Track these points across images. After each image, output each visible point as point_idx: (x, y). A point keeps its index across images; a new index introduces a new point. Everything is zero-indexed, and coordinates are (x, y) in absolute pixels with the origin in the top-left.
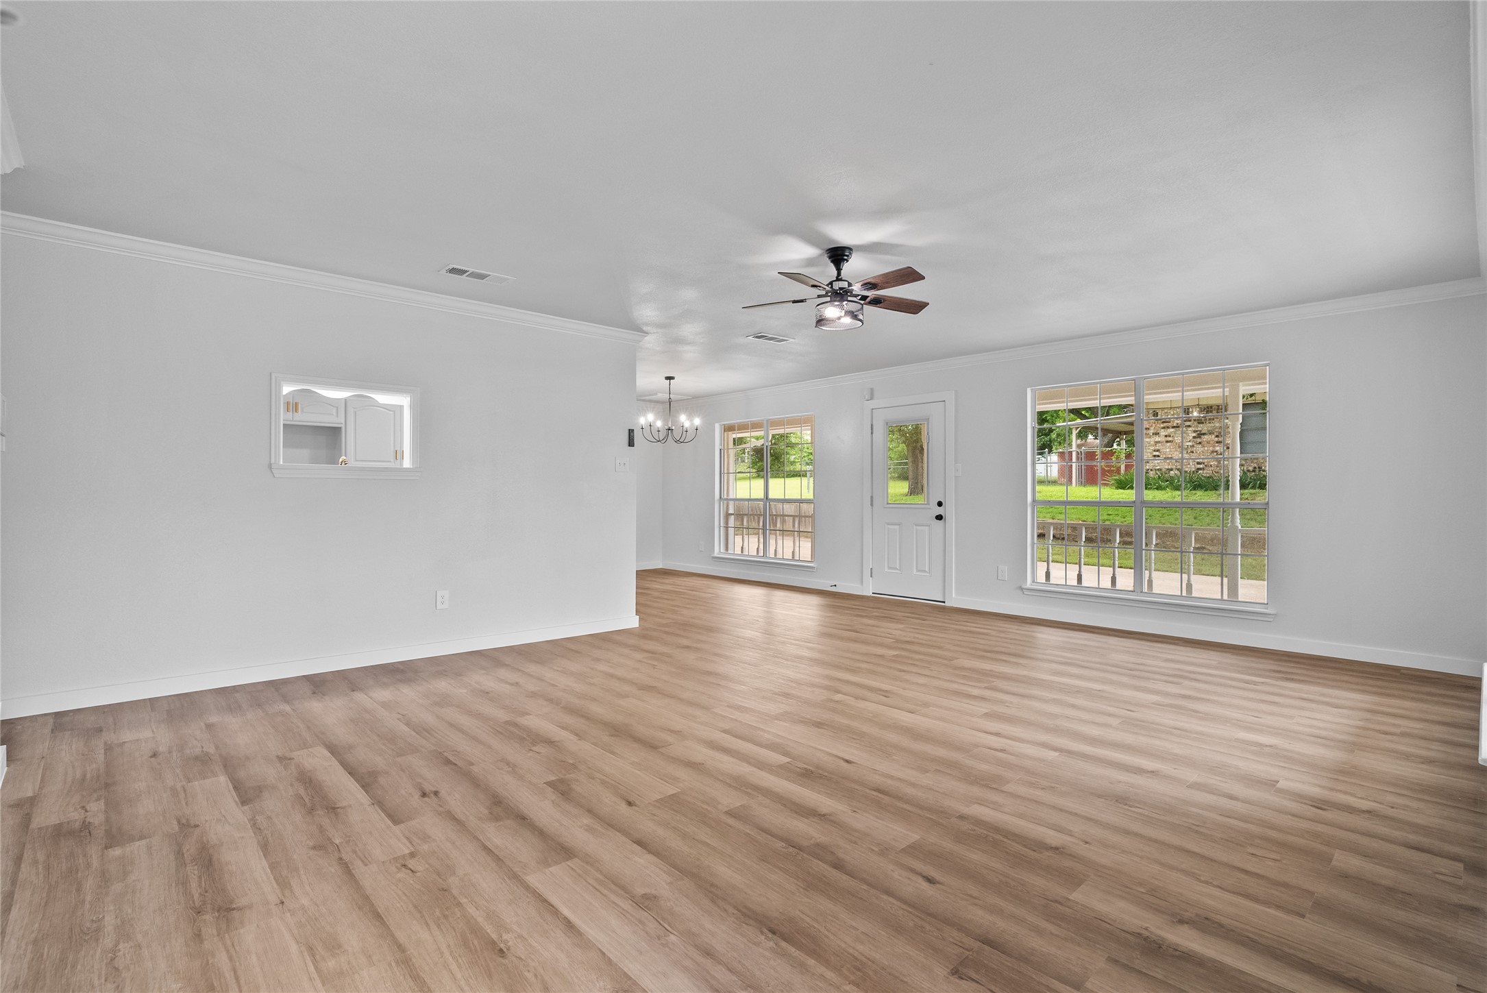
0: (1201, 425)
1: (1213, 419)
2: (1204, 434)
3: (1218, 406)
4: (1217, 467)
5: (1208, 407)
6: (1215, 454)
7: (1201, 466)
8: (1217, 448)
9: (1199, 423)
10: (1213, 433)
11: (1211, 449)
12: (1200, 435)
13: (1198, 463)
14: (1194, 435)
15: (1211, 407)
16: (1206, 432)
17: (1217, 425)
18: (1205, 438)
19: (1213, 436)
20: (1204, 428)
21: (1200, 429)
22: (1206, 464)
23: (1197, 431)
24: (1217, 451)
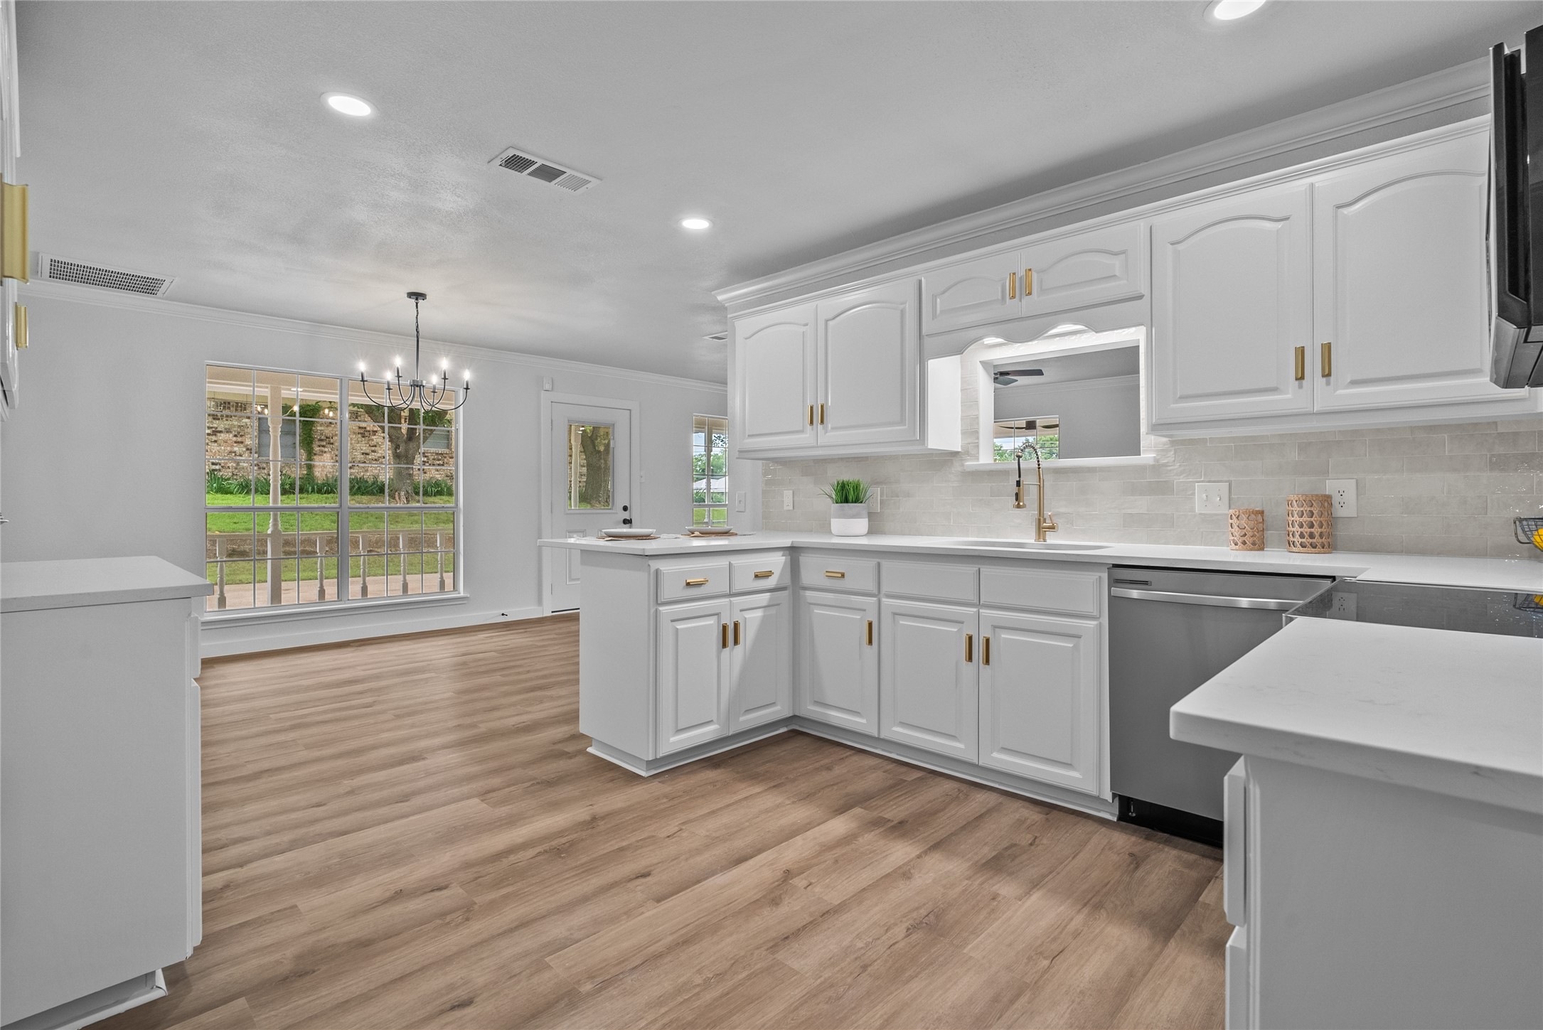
0: (217, 422)
1: (231, 417)
2: (221, 432)
3: (237, 403)
4: (236, 468)
5: (225, 403)
6: (233, 454)
7: (217, 467)
8: (236, 449)
9: (214, 419)
10: (231, 432)
11: (229, 448)
12: (215, 432)
13: (213, 464)
14: (208, 431)
15: (229, 403)
16: (223, 430)
17: (236, 423)
18: (222, 436)
19: (231, 435)
20: (220, 425)
21: (215, 426)
22: (223, 465)
23: (212, 428)
24: (235, 452)
